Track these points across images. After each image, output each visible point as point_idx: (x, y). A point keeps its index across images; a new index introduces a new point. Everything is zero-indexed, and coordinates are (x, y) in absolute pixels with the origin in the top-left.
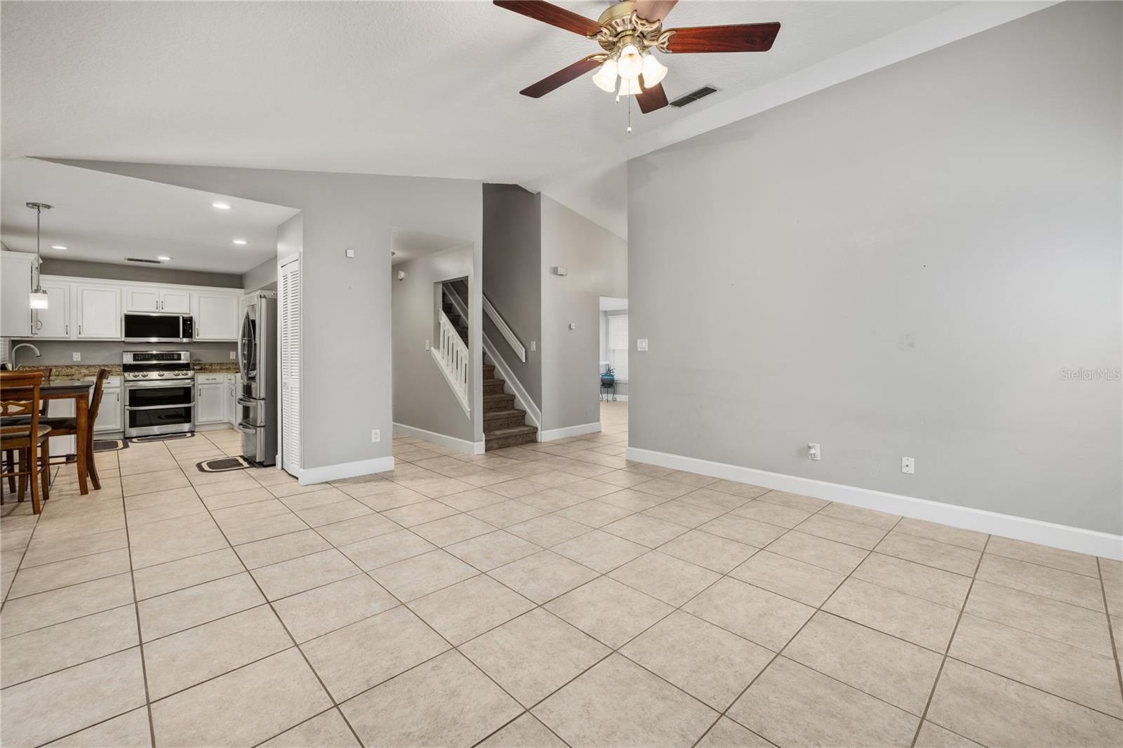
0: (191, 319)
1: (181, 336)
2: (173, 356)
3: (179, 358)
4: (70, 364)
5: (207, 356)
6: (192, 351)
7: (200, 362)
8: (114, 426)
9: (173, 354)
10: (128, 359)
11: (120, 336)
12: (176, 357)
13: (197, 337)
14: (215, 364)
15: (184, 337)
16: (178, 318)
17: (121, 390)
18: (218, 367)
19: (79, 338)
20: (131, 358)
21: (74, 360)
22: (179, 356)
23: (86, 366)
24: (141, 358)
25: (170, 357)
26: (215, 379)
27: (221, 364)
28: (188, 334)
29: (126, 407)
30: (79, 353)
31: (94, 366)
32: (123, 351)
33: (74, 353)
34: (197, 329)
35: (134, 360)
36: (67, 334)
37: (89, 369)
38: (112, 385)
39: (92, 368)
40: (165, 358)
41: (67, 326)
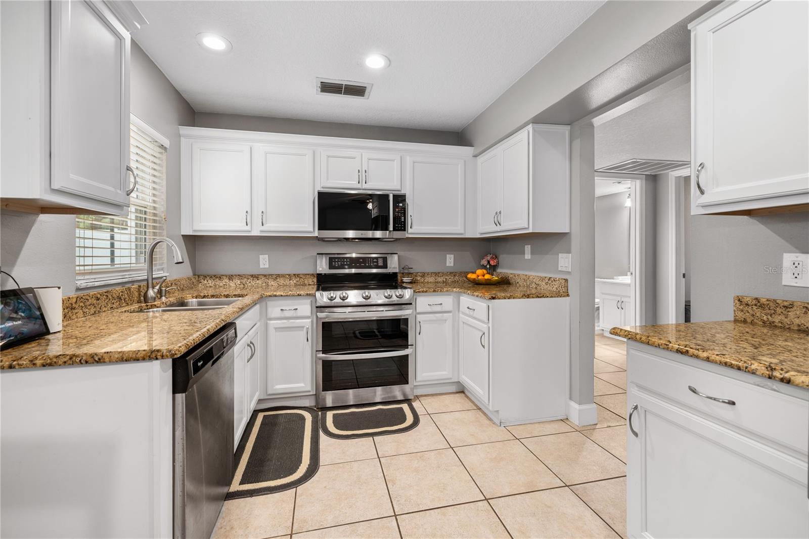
0: (403, 198)
1: (391, 228)
2: (377, 262)
3: (385, 266)
4: (255, 272)
5: (421, 262)
6: (401, 253)
7: (411, 271)
8: (302, 385)
9: (378, 258)
10: (323, 267)
11: (312, 230)
12: (381, 263)
13: (410, 230)
14: (427, 274)
15: (394, 229)
16: (387, 196)
17: (312, 321)
19: (262, 231)
20: (326, 264)
21: (262, 266)
22: (385, 260)
23: (275, 276)
24: (338, 264)
25: (375, 262)
26: (441, 304)
27: (437, 274)
28: (400, 225)
29: (319, 354)
30: (267, 256)
31: (283, 276)
32: (318, 254)
33: (261, 257)
34: (411, 216)
35: (330, 268)
36: (247, 225)
37: (278, 280)
38: (300, 313)
39: (281, 279)
40: (367, 265)
41: (247, 212)
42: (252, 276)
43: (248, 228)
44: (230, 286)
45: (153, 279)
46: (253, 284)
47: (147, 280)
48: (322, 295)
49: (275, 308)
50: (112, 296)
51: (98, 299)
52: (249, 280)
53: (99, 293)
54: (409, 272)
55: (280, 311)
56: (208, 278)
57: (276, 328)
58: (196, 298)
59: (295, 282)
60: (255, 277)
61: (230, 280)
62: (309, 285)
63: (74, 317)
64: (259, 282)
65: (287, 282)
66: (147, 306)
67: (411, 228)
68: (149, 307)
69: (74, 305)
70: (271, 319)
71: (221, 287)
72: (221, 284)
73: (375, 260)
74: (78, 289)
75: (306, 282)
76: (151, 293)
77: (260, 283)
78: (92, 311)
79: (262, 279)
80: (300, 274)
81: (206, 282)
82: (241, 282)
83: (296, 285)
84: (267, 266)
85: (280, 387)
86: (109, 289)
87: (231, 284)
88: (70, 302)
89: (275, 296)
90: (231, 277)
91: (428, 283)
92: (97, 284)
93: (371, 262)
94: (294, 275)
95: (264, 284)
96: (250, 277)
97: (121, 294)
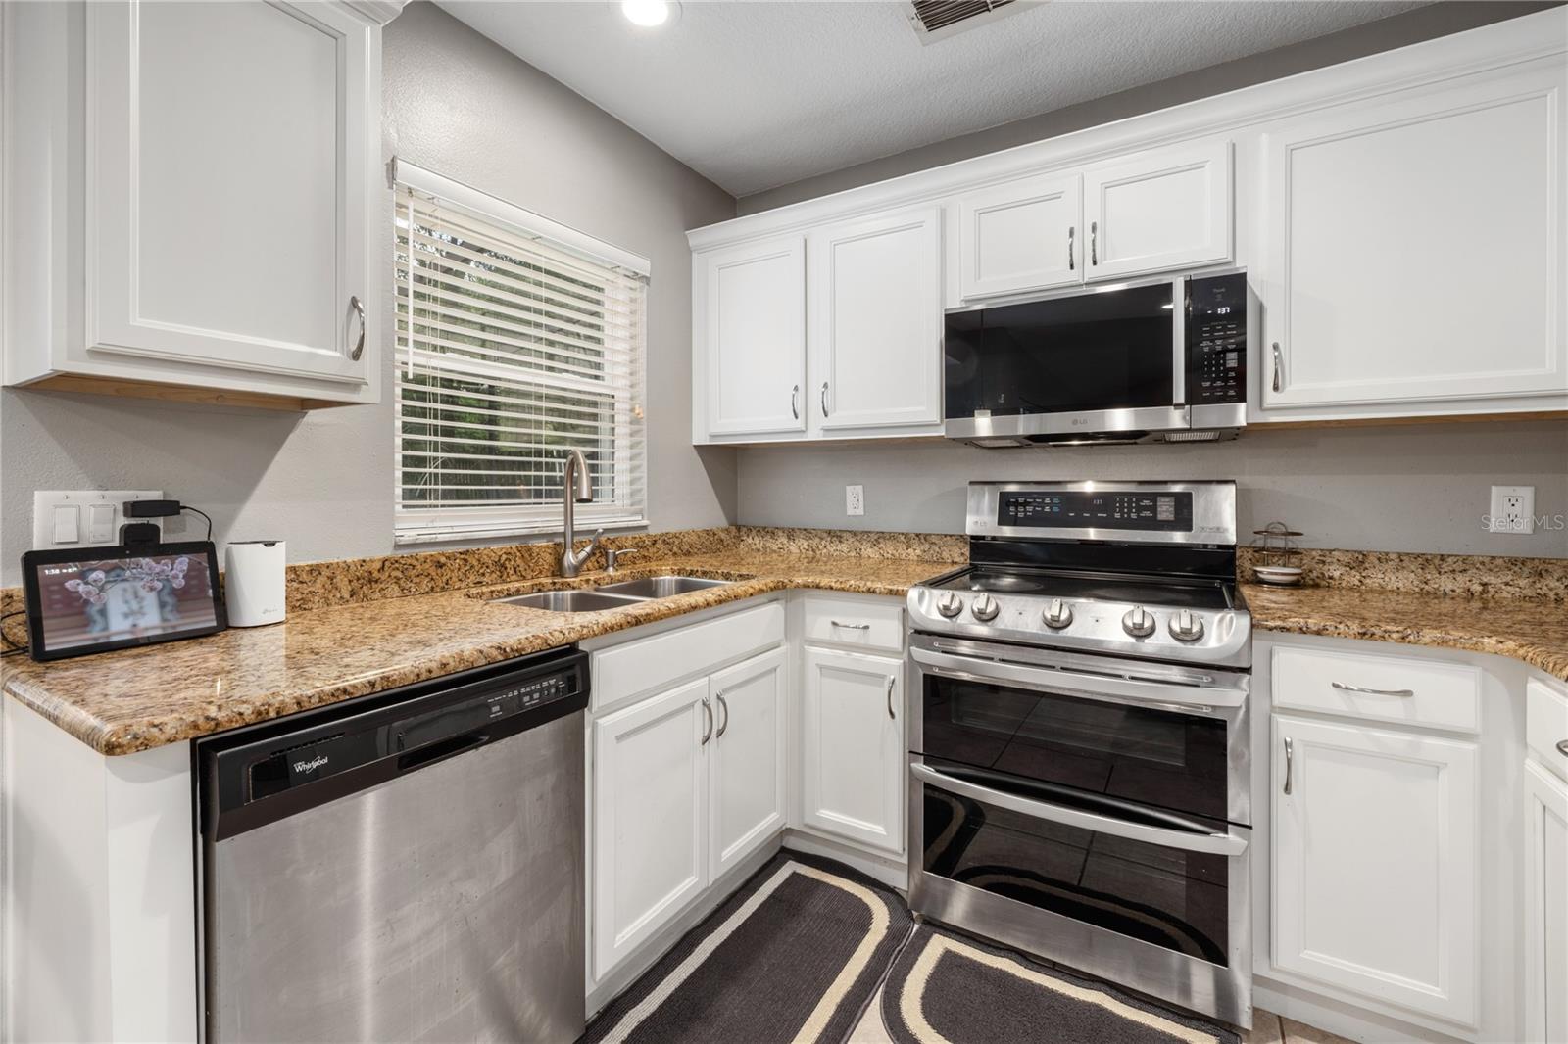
0: (1234, 286)
1: (1179, 394)
2: (1154, 509)
3: (1183, 521)
4: (836, 525)
6: (1246, 479)
7: (1293, 543)
8: (881, 830)
9: (1154, 497)
10: (981, 519)
11: (932, 417)
12: (1166, 510)
13: (1271, 398)
14: (1384, 558)
15: (1193, 398)
17: (901, 666)
18: (1403, 580)
19: (827, 430)
20: (991, 511)
21: (850, 512)
22: (1183, 503)
23: (874, 537)
24: (1025, 511)
25: (1146, 508)
26: (1407, 694)
27: (1425, 561)
28: (1219, 383)
29: (915, 761)
30: (859, 488)
31: (892, 536)
32: (971, 483)
33: (849, 489)
34: (1276, 347)
35: (1001, 522)
36: (796, 417)
37: (881, 545)
38: (875, 638)
39: (889, 543)
40: (1117, 516)
41: (796, 388)
42: (829, 532)
43: (799, 424)
44: (790, 553)
45: (574, 533)
46: (832, 550)
47: (564, 534)
48: (921, 597)
49: (822, 617)
50: (479, 561)
51: (440, 566)
52: (823, 542)
53: (443, 555)
54: (1290, 545)
55: (830, 625)
56: (754, 532)
57: (821, 667)
58: (679, 574)
59: (918, 552)
60: (835, 535)
61: (789, 538)
62: (953, 563)
63: (378, 595)
64: (843, 547)
65: (902, 552)
66: (554, 583)
67: (1276, 388)
68: (557, 586)
69: (376, 575)
70: (813, 643)
71: (775, 552)
72: (775, 548)
73: (1146, 503)
74: (398, 546)
75: (945, 555)
76: (570, 559)
77: (845, 550)
78: (426, 585)
79: (849, 542)
80: (930, 535)
81: (750, 540)
82: (809, 545)
83: (921, 561)
84: (860, 512)
85: (832, 817)
86: (474, 547)
87: (791, 548)
88: (365, 568)
89: (818, 587)
90: (791, 534)
91: (1382, 591)
92: (441, 538)
93: (1130, 508)
94: (917, 535)
95: (853, 554)
96: (825, 535)
97: (504, 557)
